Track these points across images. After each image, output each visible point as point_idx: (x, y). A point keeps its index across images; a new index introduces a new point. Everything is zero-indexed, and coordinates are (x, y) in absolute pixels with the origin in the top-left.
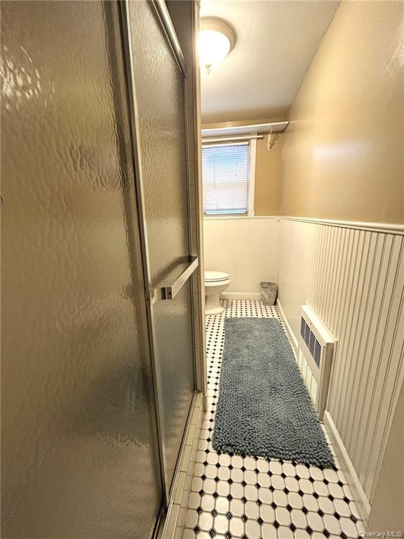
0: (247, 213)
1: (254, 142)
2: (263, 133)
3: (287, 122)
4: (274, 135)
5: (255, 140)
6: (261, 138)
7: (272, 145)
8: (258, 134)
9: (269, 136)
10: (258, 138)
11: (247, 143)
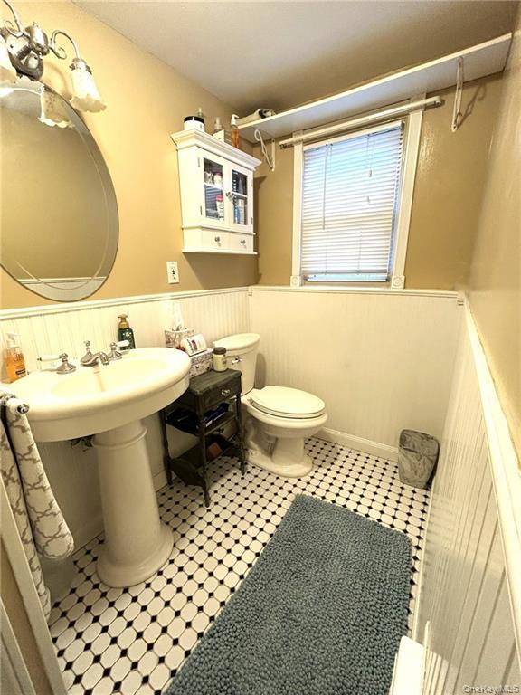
0: (388, 280)
1: (415, 120)
2: (442, 91)
3: (509, 36)
4: (472, 91)
5: (421, 112)
6: (435, 105)
7: (463, 116)
8: (428, 95)
9: (458, 95)
10: (427, 107)
11: (398, 124)
